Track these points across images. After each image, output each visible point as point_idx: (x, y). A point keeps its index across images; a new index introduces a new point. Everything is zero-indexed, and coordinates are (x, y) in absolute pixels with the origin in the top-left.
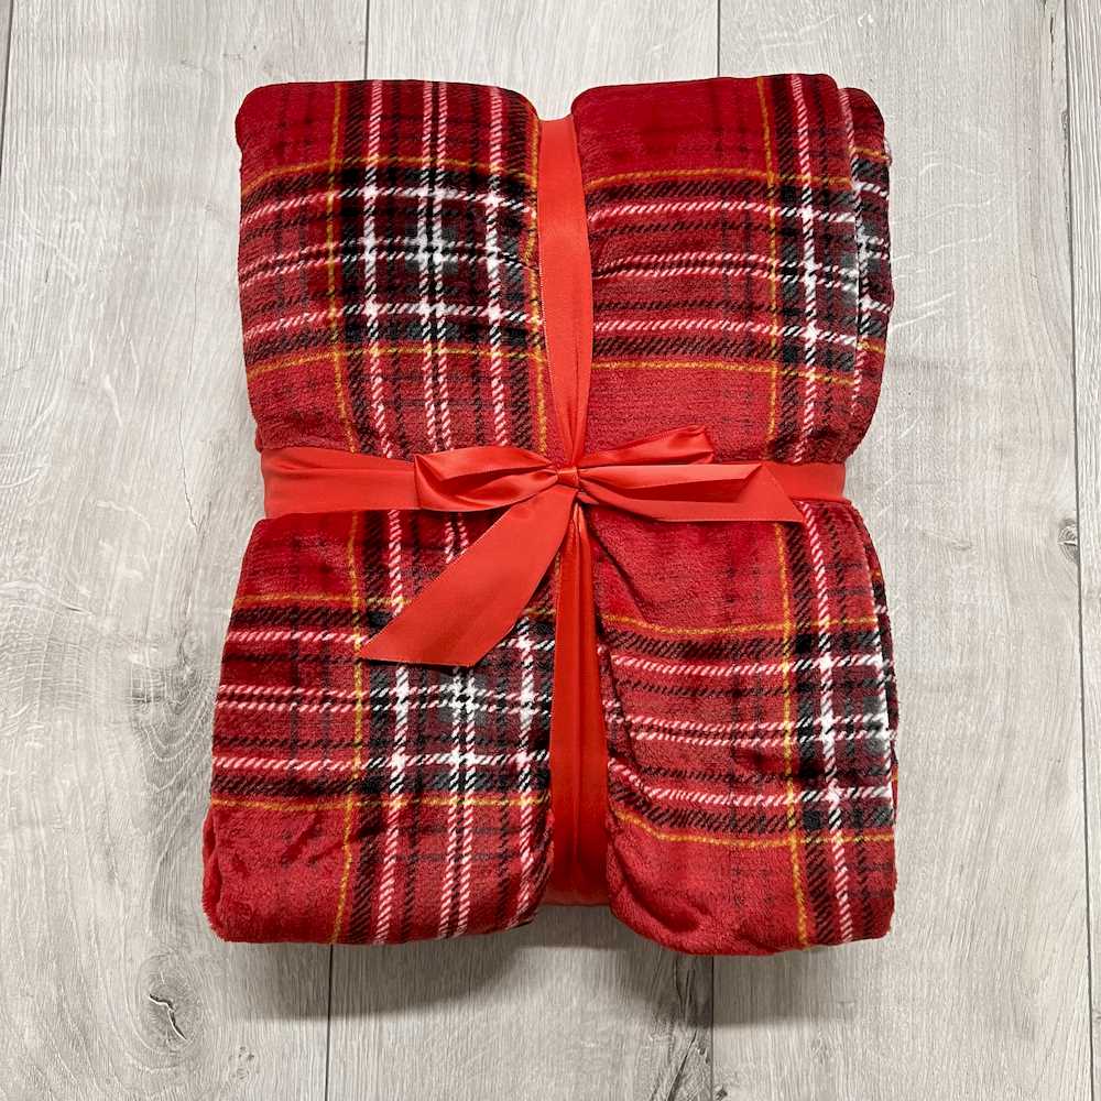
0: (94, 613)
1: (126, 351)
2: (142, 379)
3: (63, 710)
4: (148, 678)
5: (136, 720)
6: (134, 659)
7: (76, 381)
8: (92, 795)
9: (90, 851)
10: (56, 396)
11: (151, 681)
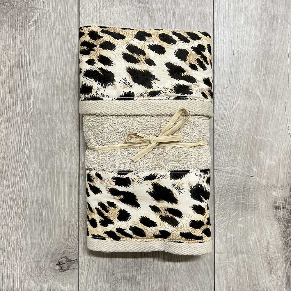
0: (259, 178)
1: (265, 80)
2: (271, 91)
3: (250, 213)
4: (279, 200)
5: (276, 216)
6: (274, 194)
7: (247, 92)
8: (262, 242)
9: (263, 262)
10: (240, 98)
11: (281, 202)
